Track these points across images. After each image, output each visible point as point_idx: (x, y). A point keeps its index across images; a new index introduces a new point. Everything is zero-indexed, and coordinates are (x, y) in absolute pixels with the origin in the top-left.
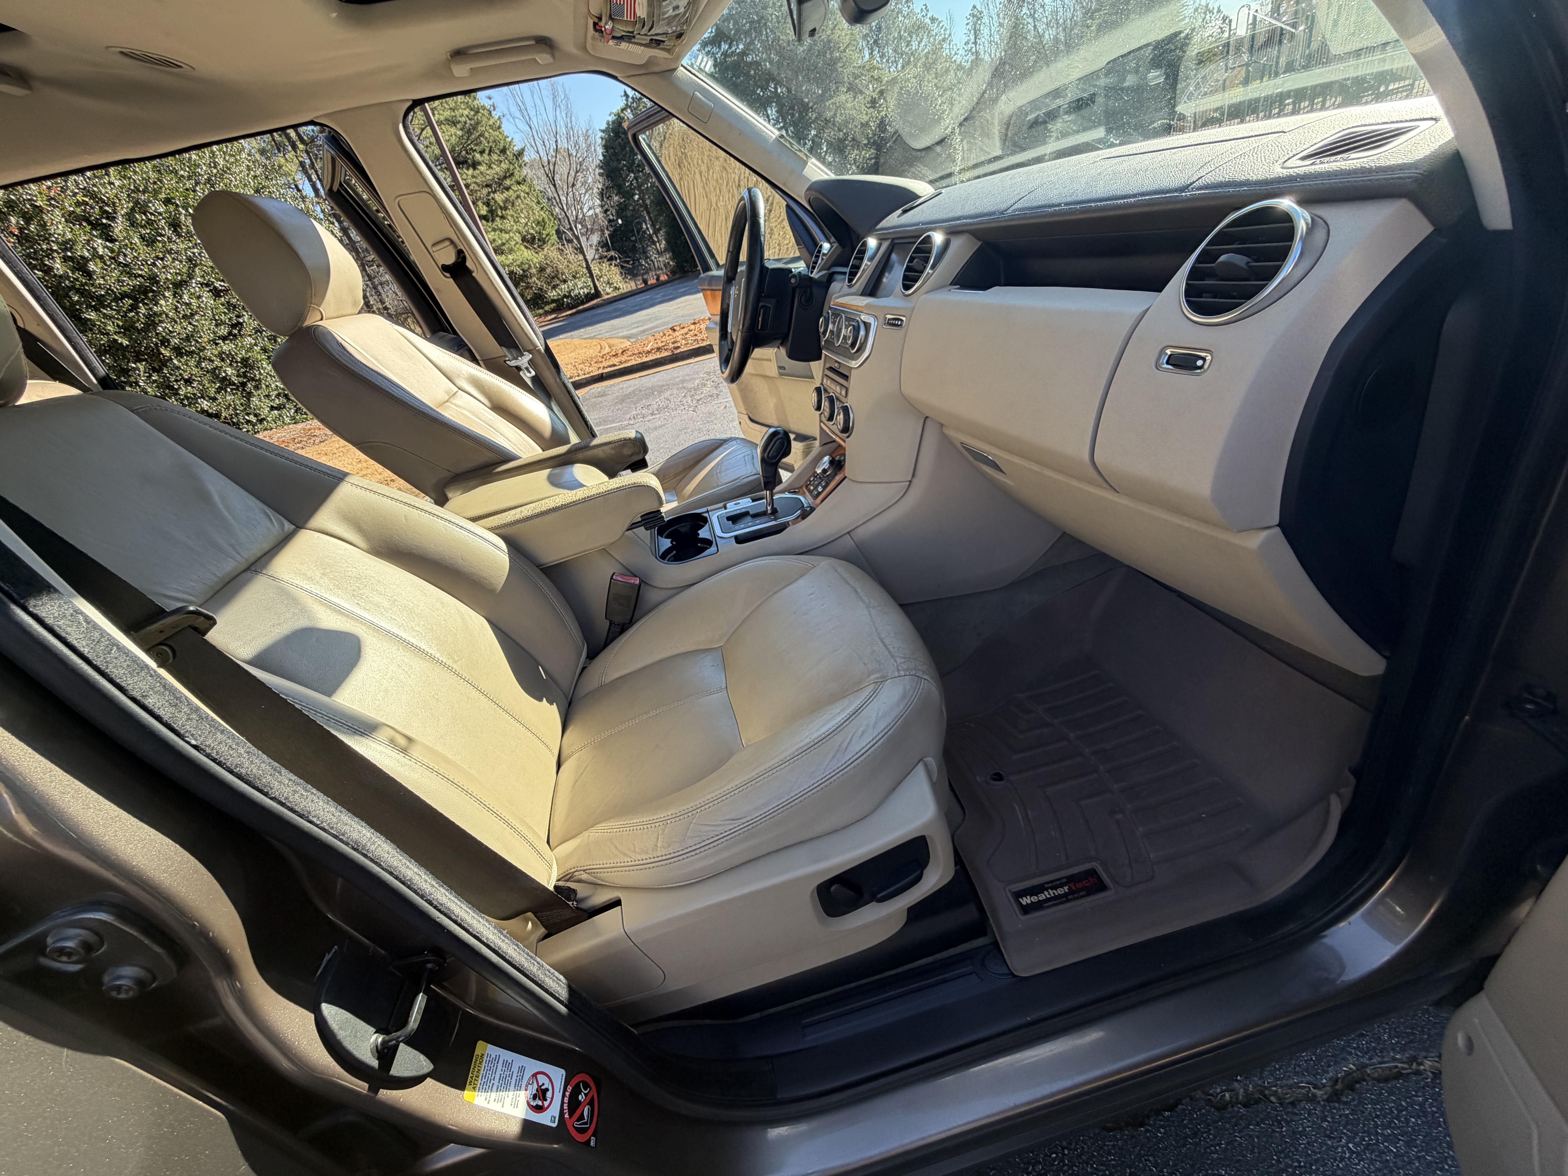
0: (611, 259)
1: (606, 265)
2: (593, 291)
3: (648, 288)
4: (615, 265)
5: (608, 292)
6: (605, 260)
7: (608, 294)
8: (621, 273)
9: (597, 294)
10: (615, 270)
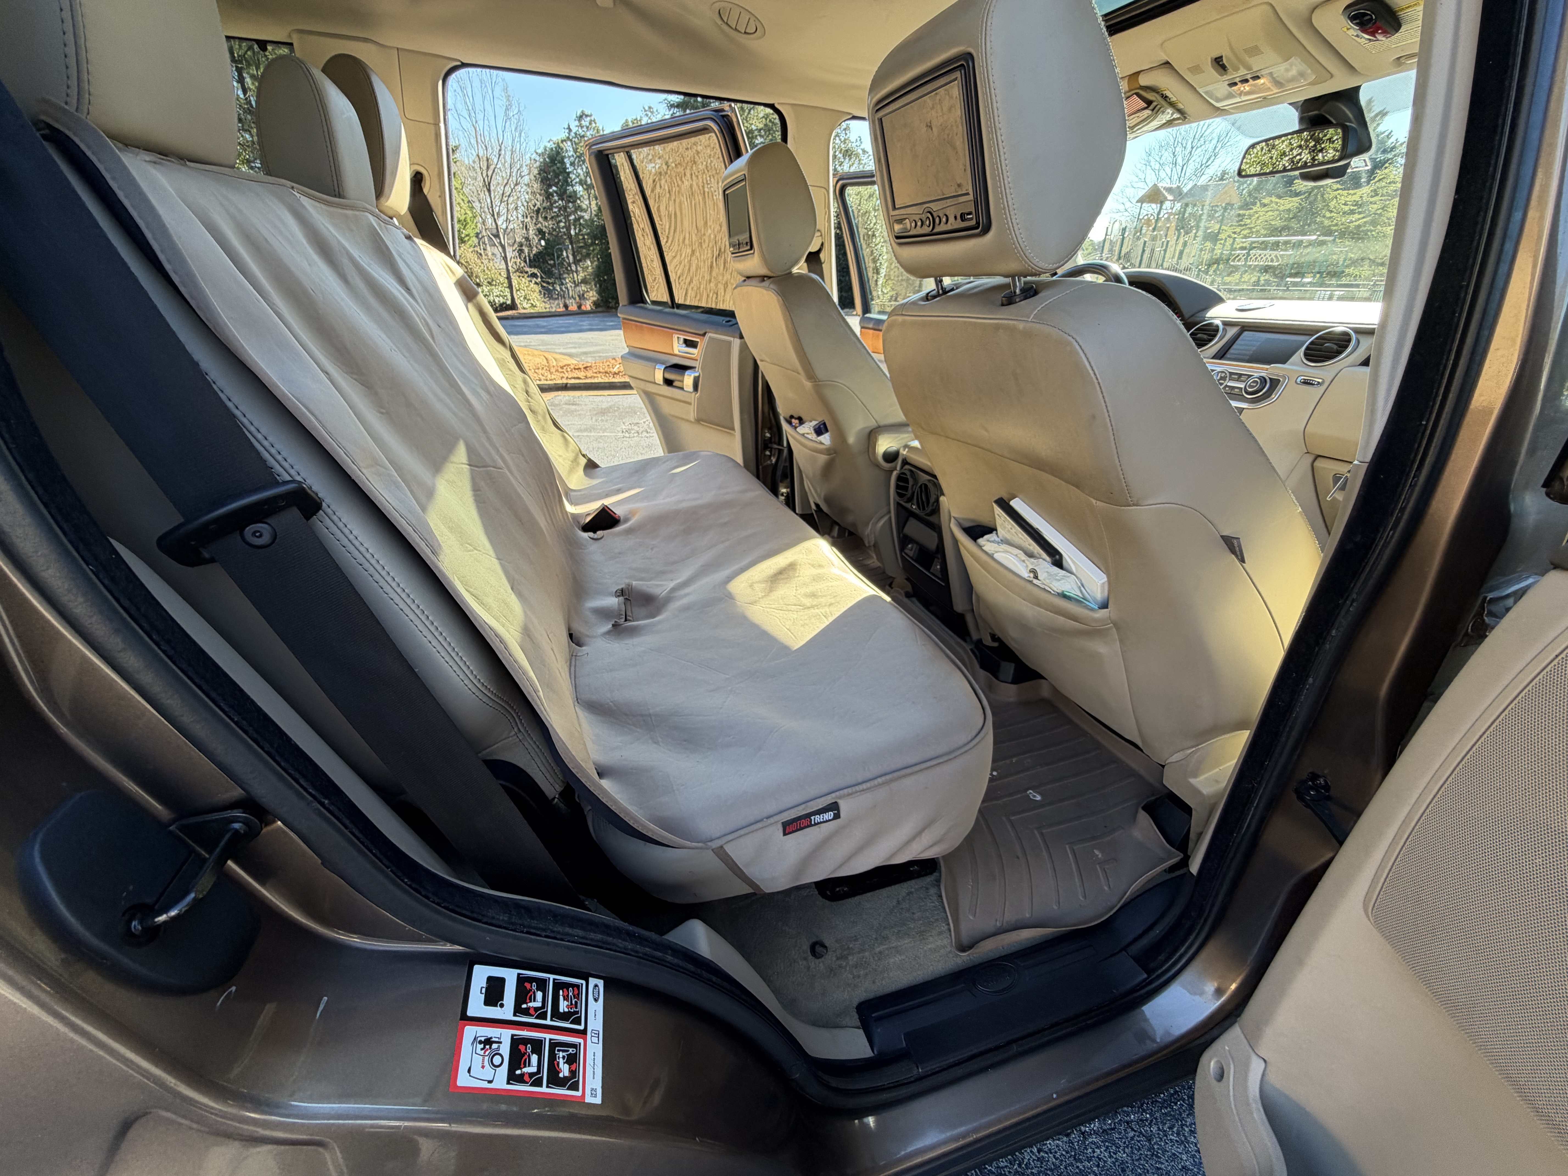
0: (534, 275)
1: (525, 280)
2: (509, 302)
3: (567, 313)
4: (536, 283)
5: (524, 307)
6: (526, 276)
7: (524, 308)
8: (540, 292)
9: (513, 306)
10: (537, 288)
